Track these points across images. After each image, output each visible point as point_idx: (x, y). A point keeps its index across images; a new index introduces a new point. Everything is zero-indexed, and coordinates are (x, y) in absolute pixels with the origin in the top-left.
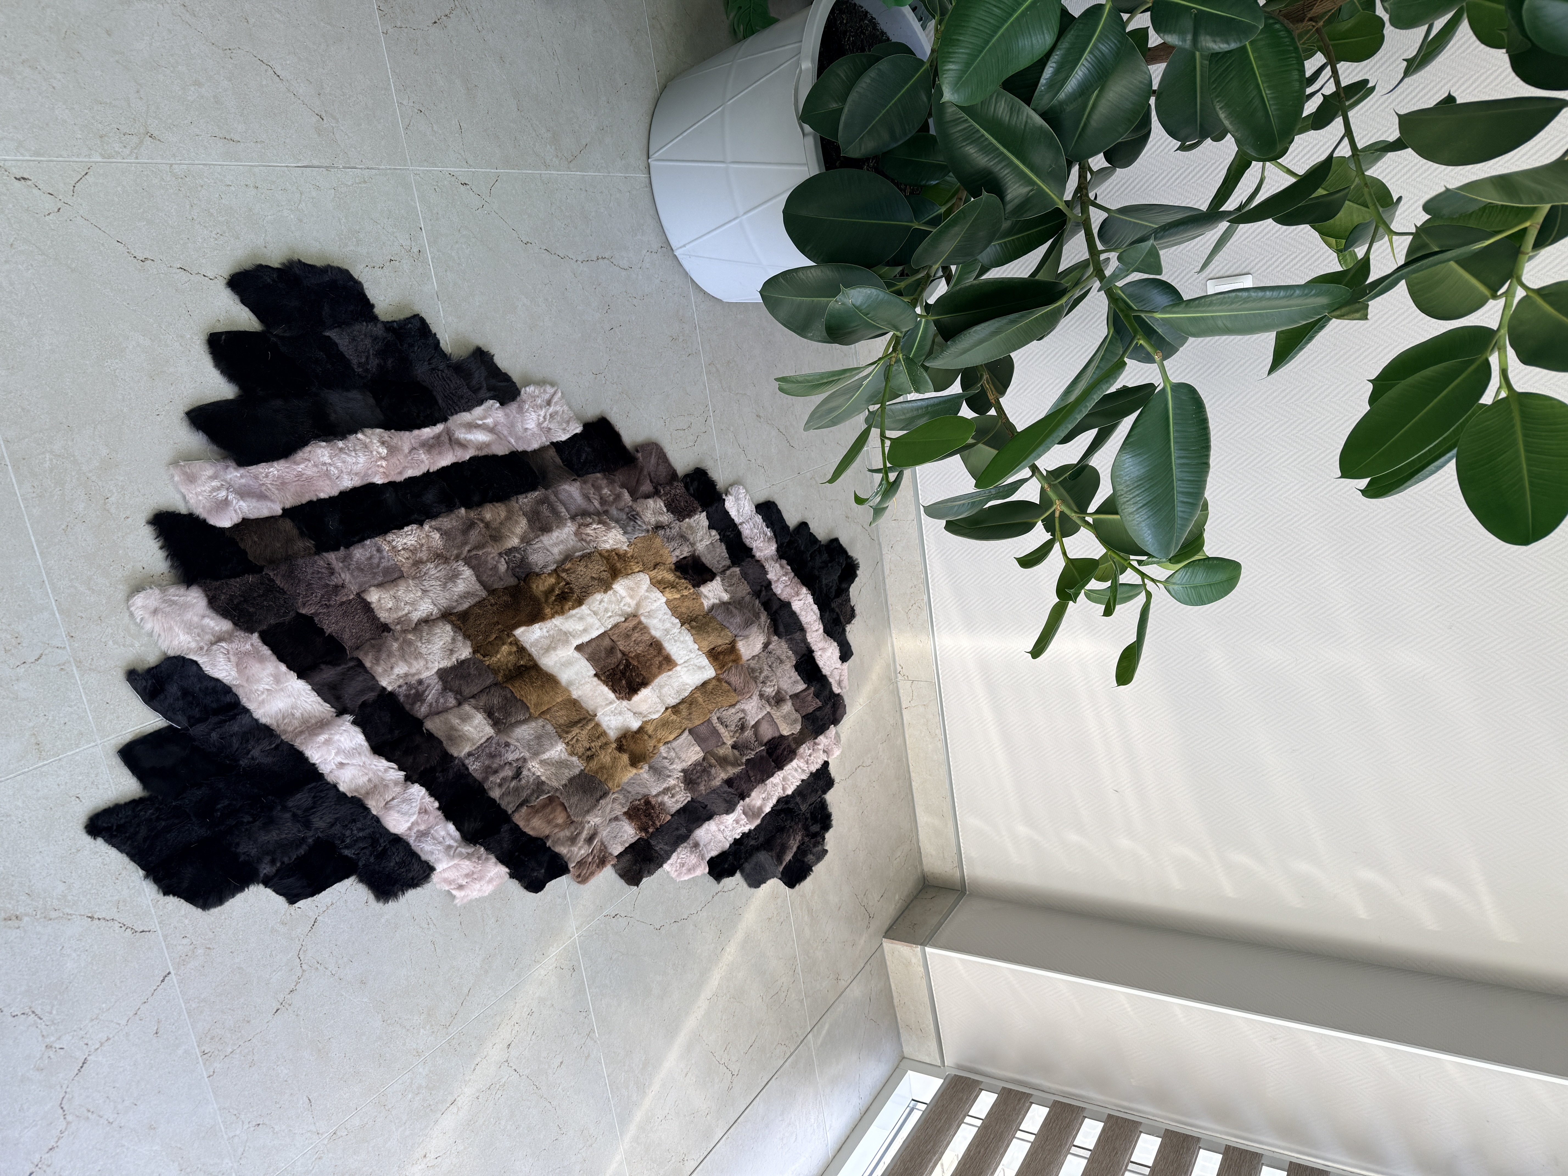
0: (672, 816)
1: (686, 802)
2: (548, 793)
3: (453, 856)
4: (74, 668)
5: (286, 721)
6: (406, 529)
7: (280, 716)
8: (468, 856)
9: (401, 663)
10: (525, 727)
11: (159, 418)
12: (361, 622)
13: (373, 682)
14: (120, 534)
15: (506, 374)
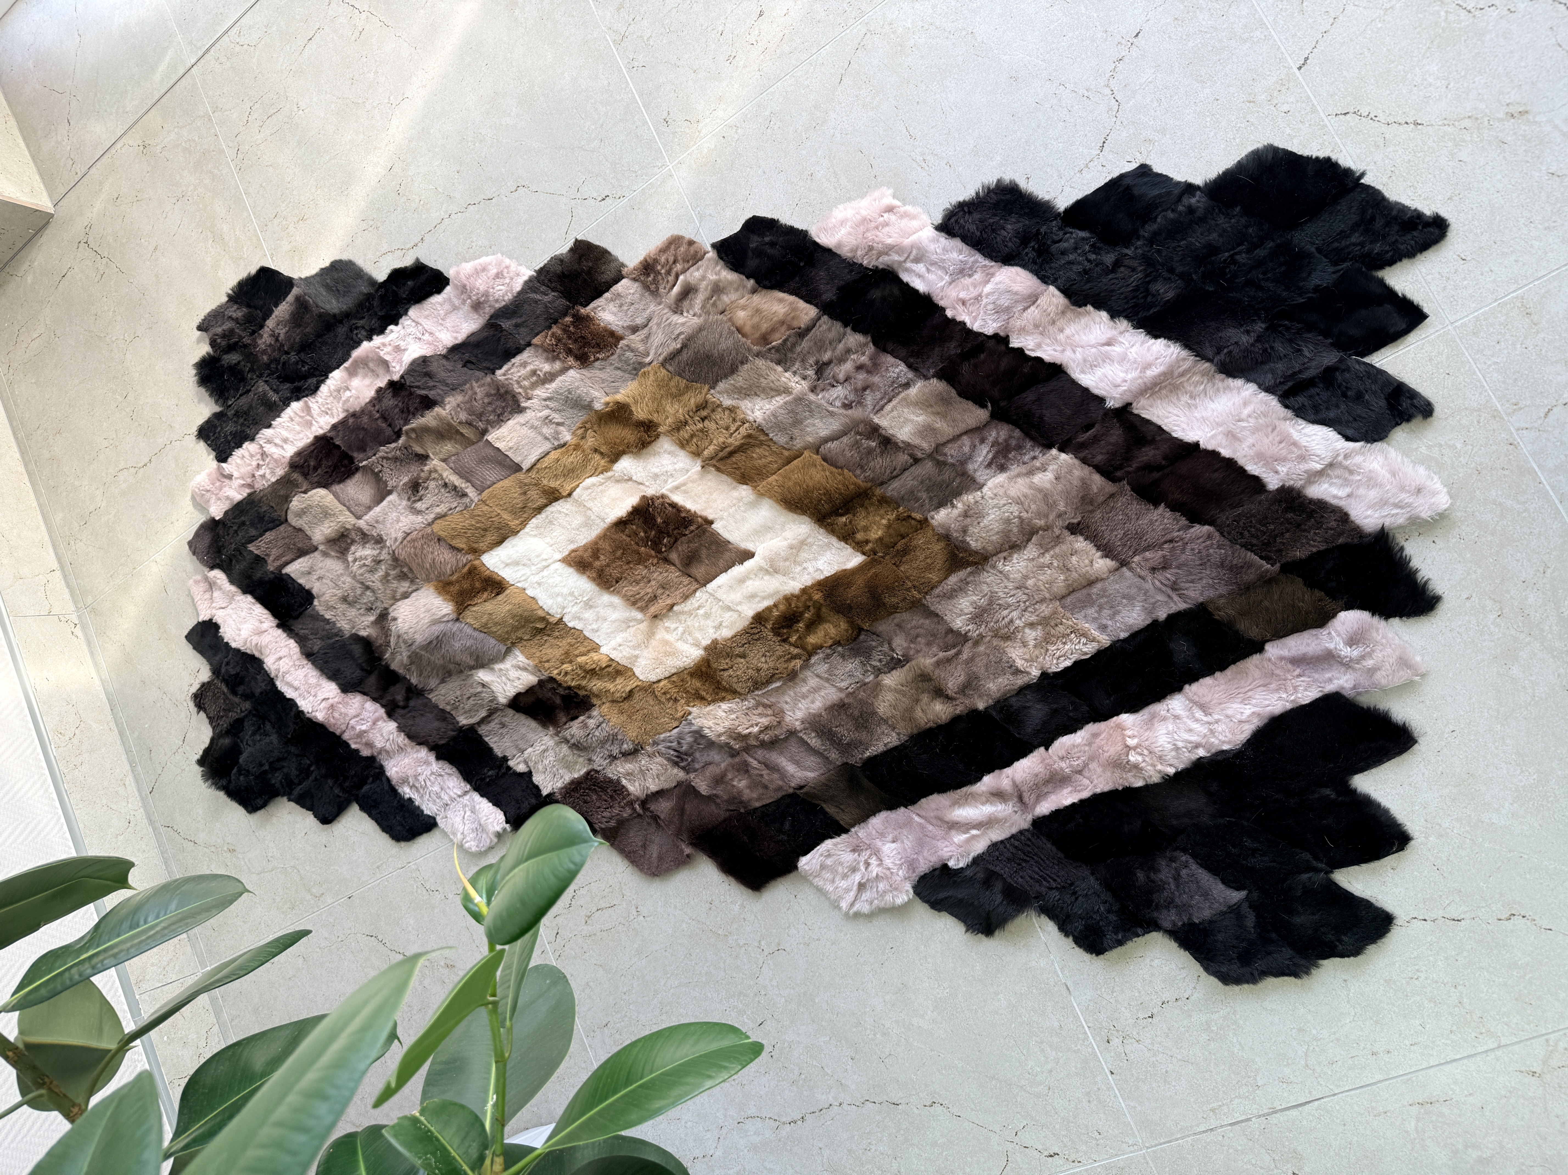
0: (529, 344)
1: (505, 368)
2: (770, 349)
3: (912, 247)
4: (1500, 408)
5: (1202, 387)
6: (1068, 663)
7: (1210, 392)
8: (889, 249)
9: (1048, 486)
10: (824, 433)
11: (1452, 728)
12: (1112, 531)
13: (1082, 455)
14: (1474, 576)
15: (939, 910)
